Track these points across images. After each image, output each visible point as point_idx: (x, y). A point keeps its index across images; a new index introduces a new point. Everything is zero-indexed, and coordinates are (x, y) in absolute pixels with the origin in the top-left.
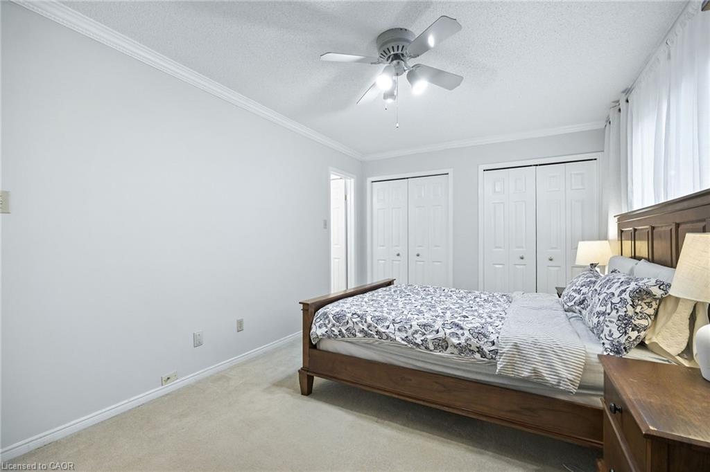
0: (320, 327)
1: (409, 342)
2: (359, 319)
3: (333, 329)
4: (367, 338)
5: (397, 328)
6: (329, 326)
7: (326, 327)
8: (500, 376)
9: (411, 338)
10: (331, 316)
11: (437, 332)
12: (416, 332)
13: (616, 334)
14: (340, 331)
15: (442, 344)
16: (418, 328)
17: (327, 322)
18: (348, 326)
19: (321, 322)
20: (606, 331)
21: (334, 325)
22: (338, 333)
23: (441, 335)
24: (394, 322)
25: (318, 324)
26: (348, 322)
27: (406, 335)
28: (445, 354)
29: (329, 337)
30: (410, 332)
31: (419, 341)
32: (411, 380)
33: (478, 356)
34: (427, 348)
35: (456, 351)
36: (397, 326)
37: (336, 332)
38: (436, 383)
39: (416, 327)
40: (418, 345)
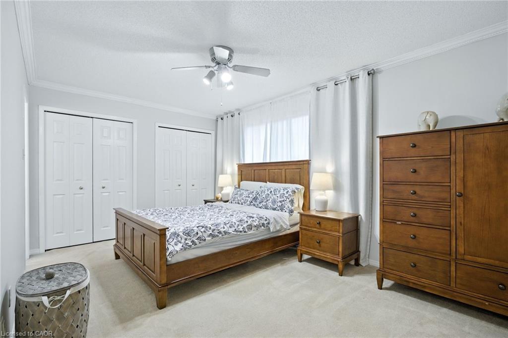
0: (176, 245)
1: (237, 231)
2: (204, 229)
3: (186, 242)
4: (214, 239)
5: (228, 226)
6: (183, 241)
7: (180, 242)
8: (273, 232)
9: (237, 229)
10: (181, 234)
11: (247, 222)
12: (238, 225)
13: (290, 207)
14: (193, 242)
15: (250, 227)
16: (238, 223)
17: (180, 239)
18: (198, 236)
19: (175, 240)
20: (286, 206)
21: (186, 239)
22: (191, 244)
23: (249, 223)
24: (225, 224)
25: (173, 243)
26: (197, 233)
27: (234, 229)
28: (251, 232)
29: (185, 249)
30: (236, 226)
31: (241, 230)
32: (236, 253)
33: (263, 227)
34: (245, 232)
35: (255, 229)
36: (228, 225)
37: (190, 244)
38: (248, 248)
39: (237, 223)
40: (241, 232)
